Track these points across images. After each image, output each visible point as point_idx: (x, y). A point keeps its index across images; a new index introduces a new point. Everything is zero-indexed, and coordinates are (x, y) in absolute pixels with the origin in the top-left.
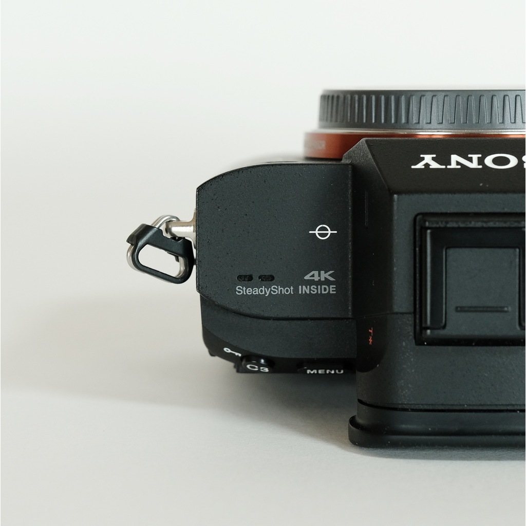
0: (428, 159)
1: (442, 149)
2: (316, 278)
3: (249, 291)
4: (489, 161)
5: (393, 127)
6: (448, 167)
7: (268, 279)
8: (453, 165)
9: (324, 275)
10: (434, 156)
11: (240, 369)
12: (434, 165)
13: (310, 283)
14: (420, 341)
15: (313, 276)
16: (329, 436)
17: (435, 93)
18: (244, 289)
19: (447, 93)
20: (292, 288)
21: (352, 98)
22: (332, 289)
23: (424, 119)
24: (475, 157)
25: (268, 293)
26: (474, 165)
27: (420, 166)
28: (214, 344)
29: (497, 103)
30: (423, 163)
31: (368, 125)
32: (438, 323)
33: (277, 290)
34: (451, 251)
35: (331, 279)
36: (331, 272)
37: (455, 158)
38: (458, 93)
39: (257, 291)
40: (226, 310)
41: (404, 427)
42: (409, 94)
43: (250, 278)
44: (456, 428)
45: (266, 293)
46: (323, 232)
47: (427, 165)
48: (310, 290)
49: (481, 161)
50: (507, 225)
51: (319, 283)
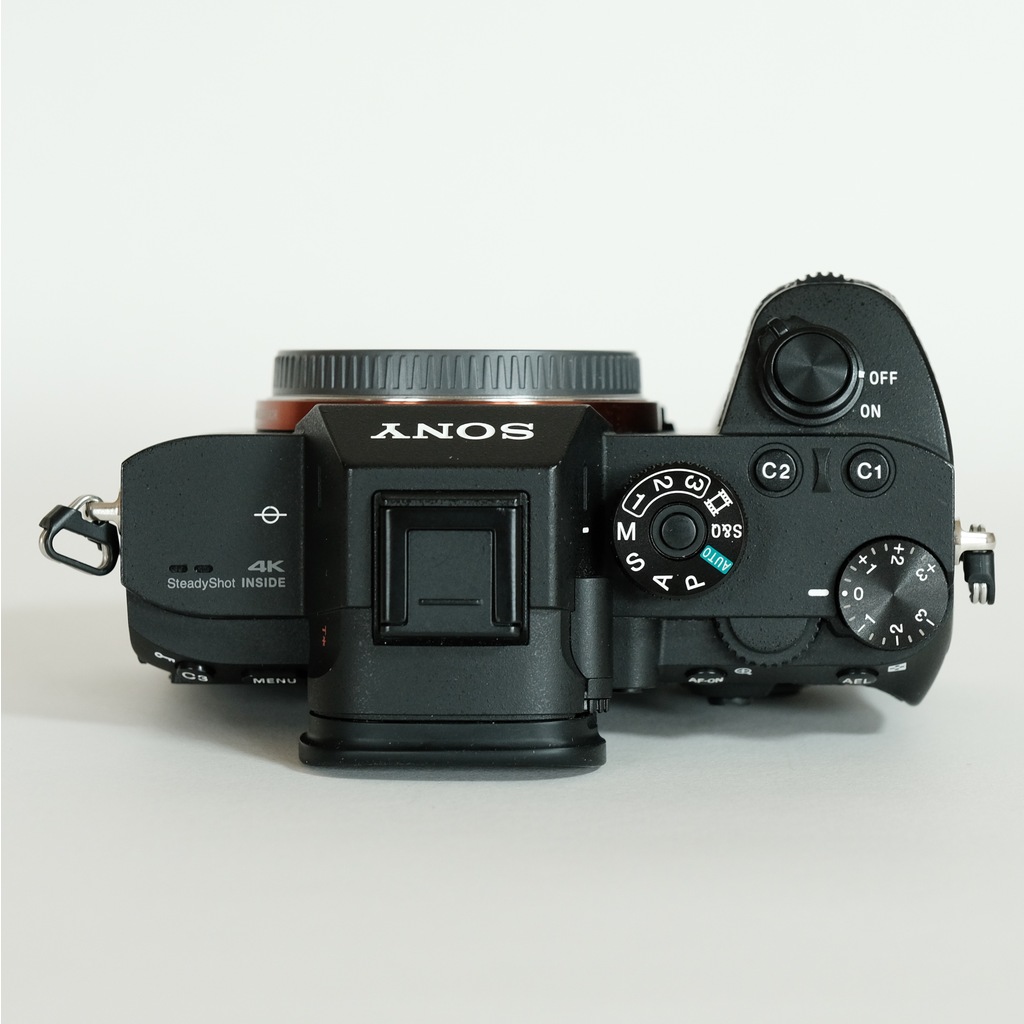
0: (391, 428)
1: (407, 417)
2: (262, 569)
3: (183, 584)
4: (461, 431)
5: (356, 393)
6: (414, 437)
7: (206, 570)
8: (420, 435)
9: (272, 566)
10: (398, 424)
11: (175, 679)
12: (398, 435)
13: (256, 574)
14: (378, 640)
15: (258, 566)
16: (276, 754)
17: (403, 353)
18: (178, 581)
19: (417, 353)
20: (234, 581)
21: (309, 359)
22: (281, 582)
23: (391, 385)
24: (446, 427)
25: (205, 587)
26: (444, 435)
27: (381, 436)
28: (144, 648)
29: (476, 365)
30: (385, 432)
31: (327, 391)
32: (398, 619)
33: (215, 583)
34: (414, 534)
35: (280, 570)
36: (280, 562)
37: (422, 427)
38: (431, 353)
39: (192, 585)
40: (157, 606)
41: (361, 740)
42: (373, 355)
43: (184, 569)
44: (421, 741)
45: (202, 587)
46: (271, 515)
47: (389, 435)
48: (255, 583)
49: (452, 431)
50: (480, 504)
51: (266, 575)
